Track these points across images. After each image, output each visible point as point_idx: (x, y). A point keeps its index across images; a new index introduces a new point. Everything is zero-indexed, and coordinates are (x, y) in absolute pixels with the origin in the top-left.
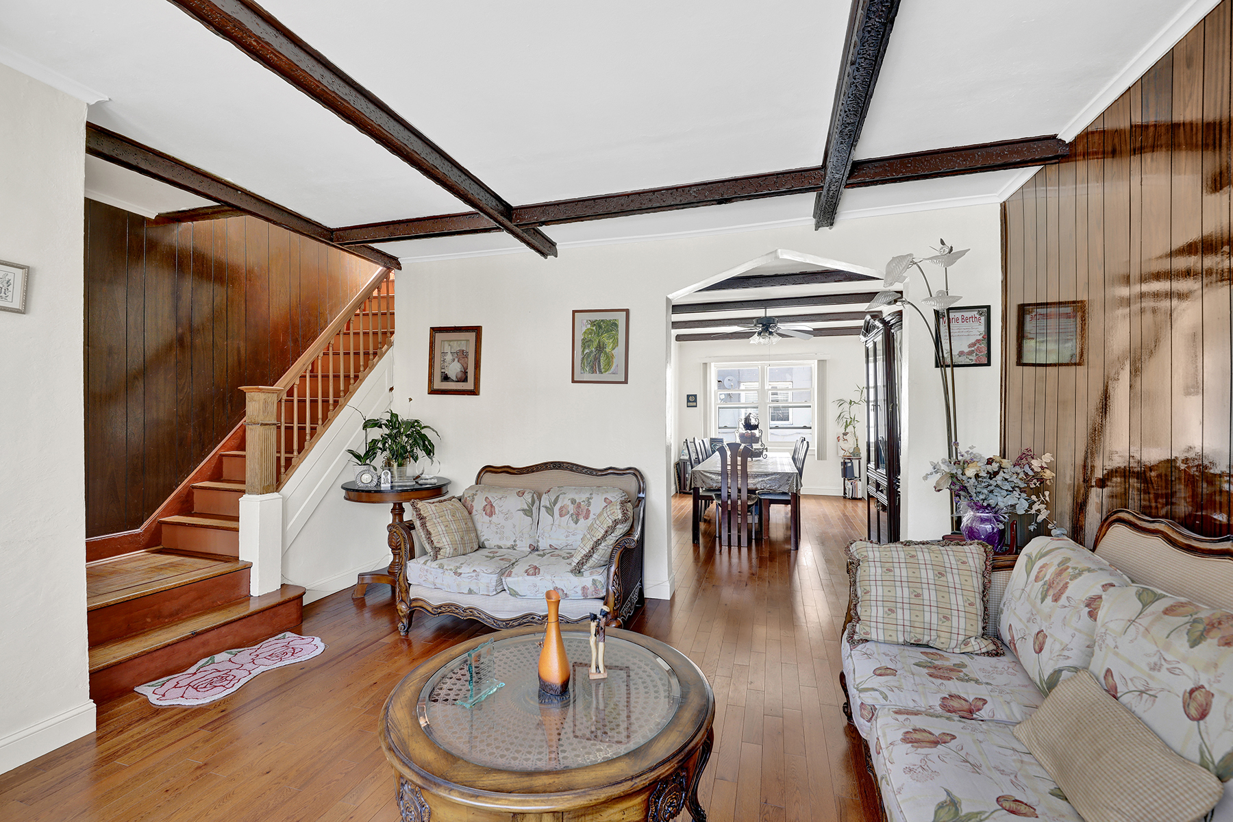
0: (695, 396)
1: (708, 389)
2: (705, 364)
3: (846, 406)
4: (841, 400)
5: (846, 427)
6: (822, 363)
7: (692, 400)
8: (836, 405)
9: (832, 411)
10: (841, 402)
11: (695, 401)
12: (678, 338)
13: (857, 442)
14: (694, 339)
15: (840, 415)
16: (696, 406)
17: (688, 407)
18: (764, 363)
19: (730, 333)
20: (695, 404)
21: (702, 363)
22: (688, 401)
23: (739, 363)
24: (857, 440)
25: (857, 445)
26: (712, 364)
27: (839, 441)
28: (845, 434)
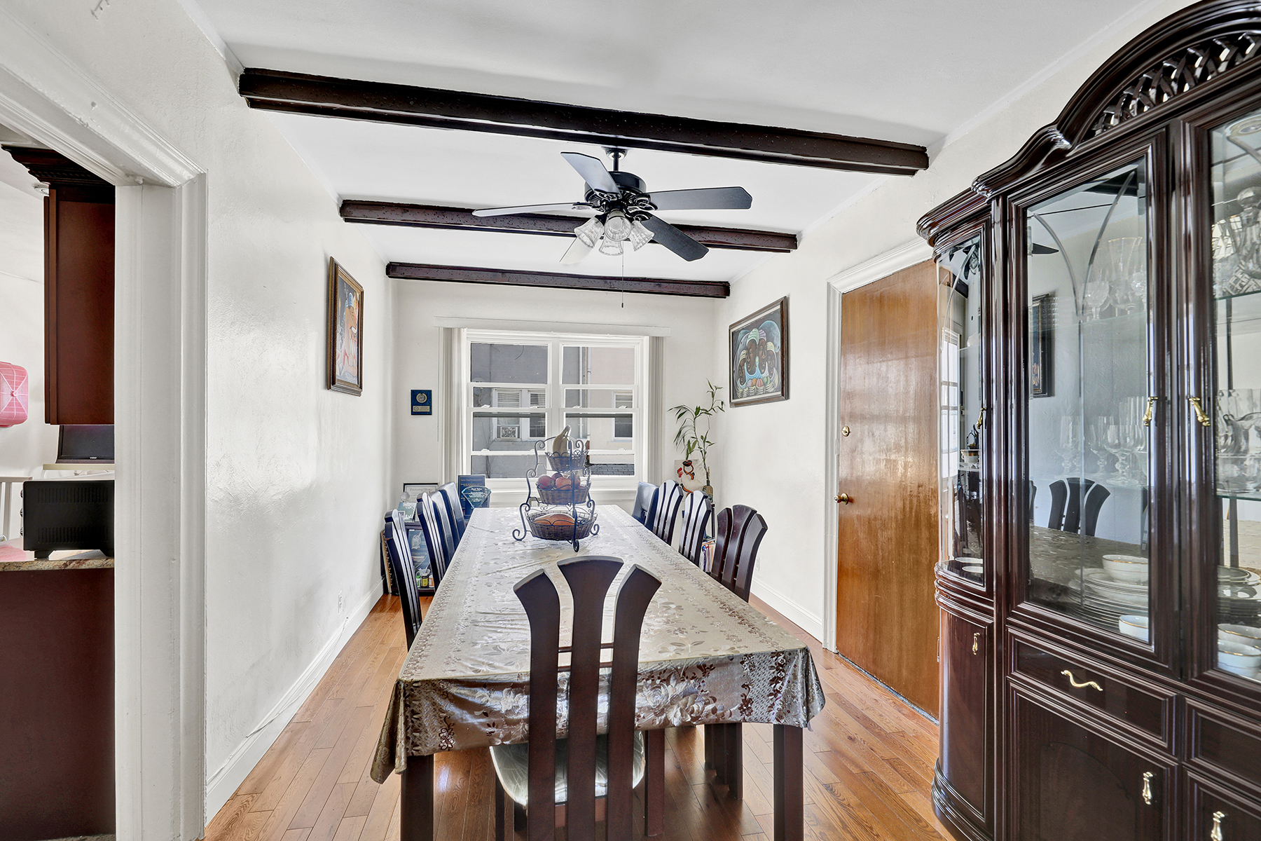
0: (429, 393)
1: (455, 380)
2: (449, 332)
3: (689, 416)
4: (680, 408)
5: (689, 451)
6: (656, 343)
7: (421, 402)
8: (674, 414)
9: (670, 425)
10: (681, 411)
11: (429, 402)
12: (393, 270)
13: (707, 478)
14: (431, 277)
15: (680, 432)
16: (430, 413)
17: (413, 413)
18: (558, 338)
19: (503, 272)
20: (427, 409)
21: (442, 330)
22: (414, 402)
23: (514, 334)
24: (707, 474)
25: (708, 482)
26: (464, 332)
27: (680, 476)
28: (687, 464)
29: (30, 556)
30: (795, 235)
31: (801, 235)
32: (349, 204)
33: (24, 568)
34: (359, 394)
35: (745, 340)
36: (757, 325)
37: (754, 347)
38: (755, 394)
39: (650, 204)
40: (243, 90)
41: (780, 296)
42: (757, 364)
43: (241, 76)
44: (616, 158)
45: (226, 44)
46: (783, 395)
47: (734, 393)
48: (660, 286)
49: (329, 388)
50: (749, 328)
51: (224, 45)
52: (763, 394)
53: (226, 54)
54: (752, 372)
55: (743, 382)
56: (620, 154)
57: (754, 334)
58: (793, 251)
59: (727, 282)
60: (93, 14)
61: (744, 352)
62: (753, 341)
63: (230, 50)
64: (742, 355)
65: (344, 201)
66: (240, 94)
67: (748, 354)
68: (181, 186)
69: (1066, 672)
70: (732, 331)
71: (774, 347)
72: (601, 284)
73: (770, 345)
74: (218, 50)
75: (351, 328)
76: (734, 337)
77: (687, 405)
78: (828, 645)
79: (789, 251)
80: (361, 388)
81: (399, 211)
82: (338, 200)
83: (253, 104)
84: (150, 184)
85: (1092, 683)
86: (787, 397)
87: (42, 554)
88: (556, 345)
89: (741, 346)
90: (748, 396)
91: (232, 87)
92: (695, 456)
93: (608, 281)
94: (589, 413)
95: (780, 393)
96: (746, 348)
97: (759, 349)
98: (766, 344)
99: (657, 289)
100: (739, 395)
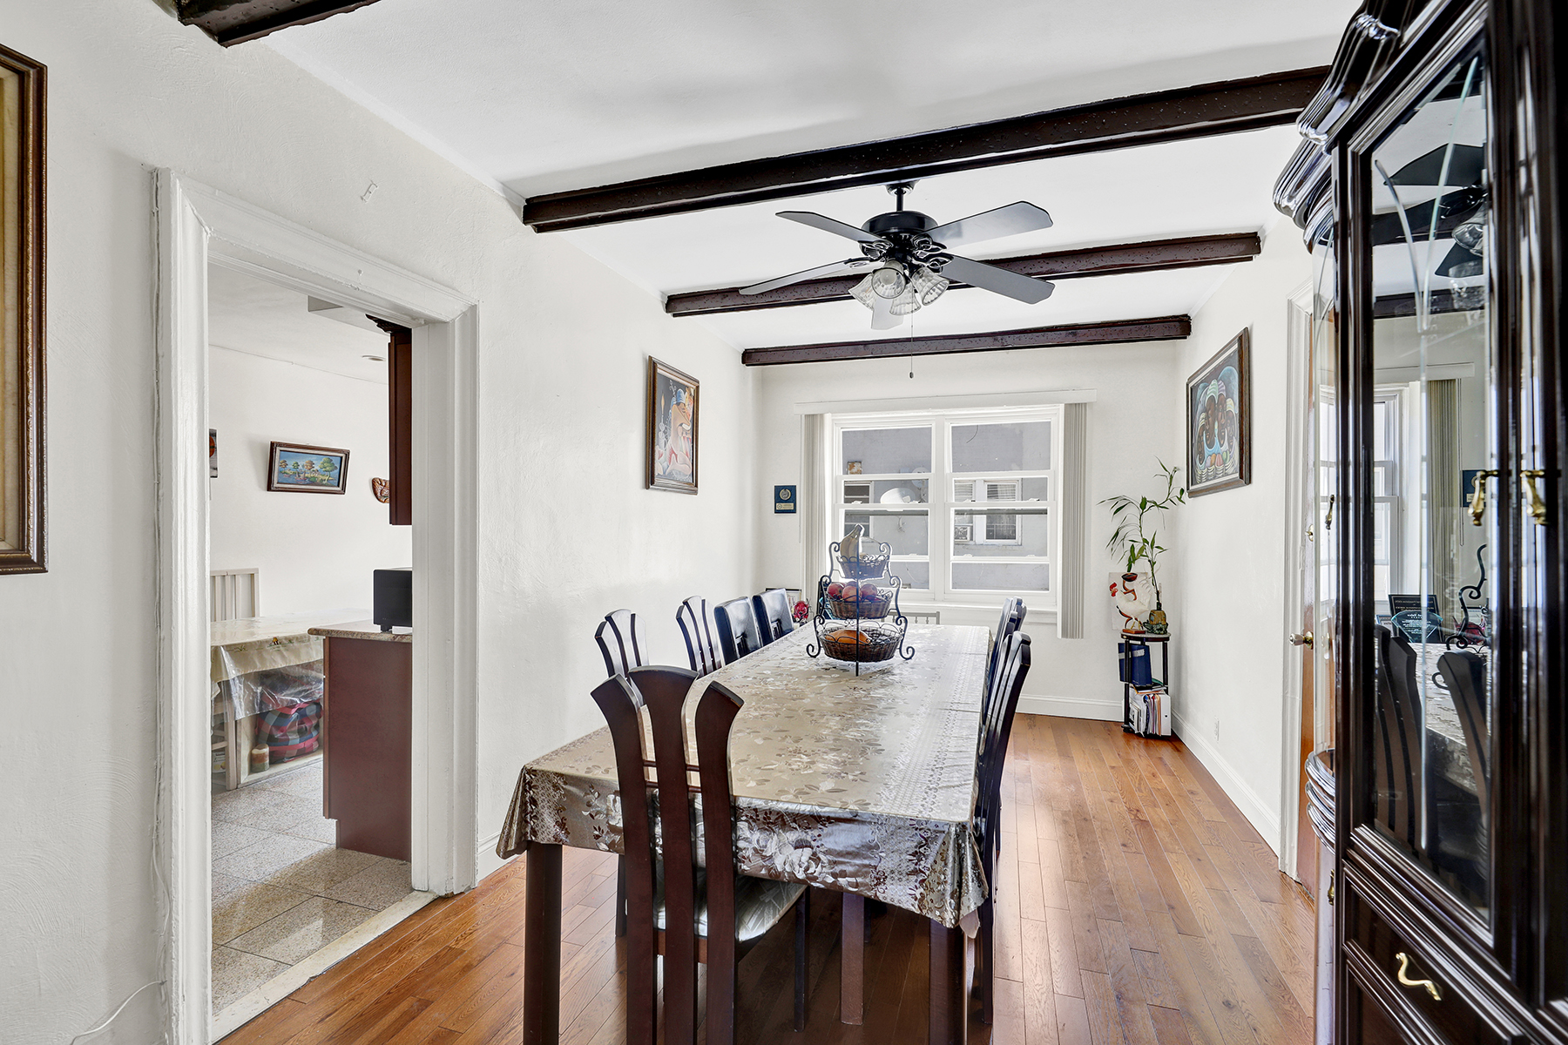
0: (793, 489)
1: (818, 473)
2: (813, 418)
3: (1132, 512)
4: (1121, 498)
5: (1132, 560)
6: (1075, 413)
7: (785, 498)
8: (1108, 510)
9: (1100, 524)
10: (1120, 504)
11: (793, 499)
12: (749, 357)
13: (1158, 599)
14: (786, 360)
15: (1117, 534)
16: (794, 511)
17: (777, 512)
18: (943, 415)
19: (865, 344)
20: (790, 506)
21: (803, 416)
22: (778, 500)
23: (888, 416)
24: (1158, 593)
25: (1159, 605)
26: (828, 418)
27: (1113, 595)
28: (1130, 578)
29: (377, 629)
30: (1256, 233)
31: (1264, 231)
32: (674, 299)
33: (372, 637)
34: (695, 492)
35: (1203, 398)
36: (1215, 374)
37: (1215, 406)
38: (1214, 478)
39: (934, 243)
40: (527, 219)
41: (1238, 330)
42: (1216, 432)
43: (525, 207)
44: (900, 194)
45: (502, 183)
46: (1241, 477)
47: (1192, 478)
48: (1075, 334)
49: (647, 487)
50: (1207, 380)
51: (500, 185)
52: (1223, 476)
53: (505, 192)
54: (1210, 446)
55: (1202, 460)
56: (905, 189)
57: (1214, 389)
58: (1256, 258)
59: (1186, 315)
60: (362, 199)
61: (1203, 415)
62: (1212, 398)
63: (506, 187)
64: (1201, 419)
65: (669, 297)
66: (524, 223)
67: (1207, 418)
68: (453, 320)
69: (1402, 956)
70: (1190, 385)
71: (1232, 406)
72: (989, 342)
73: (1229, 401)
74: (497, 191)
75: (681, 425)
76: (1192, 393)
77: (1130, 496)
78: (1287, 867)
79: (1251, 259)
80: (696, 486)
81: (718, 298)
82: (662, 297)
83: (540, 229)
84: (431, 323)
85: (1428, 983)
86: (1249, 482)
87: (386, 629)
88: (942, 426)
89: (1200, 408)
90: (1207, 480)
91: (516, 219)
92: (1141, 566)
93: (999, 337)
94: (1016, 508)
95: (1237, 475)
96: (1206, 410)
97: (1219, 411)
98: (1225, 402)
99: (1071, 339)
100: (1198, 481)
